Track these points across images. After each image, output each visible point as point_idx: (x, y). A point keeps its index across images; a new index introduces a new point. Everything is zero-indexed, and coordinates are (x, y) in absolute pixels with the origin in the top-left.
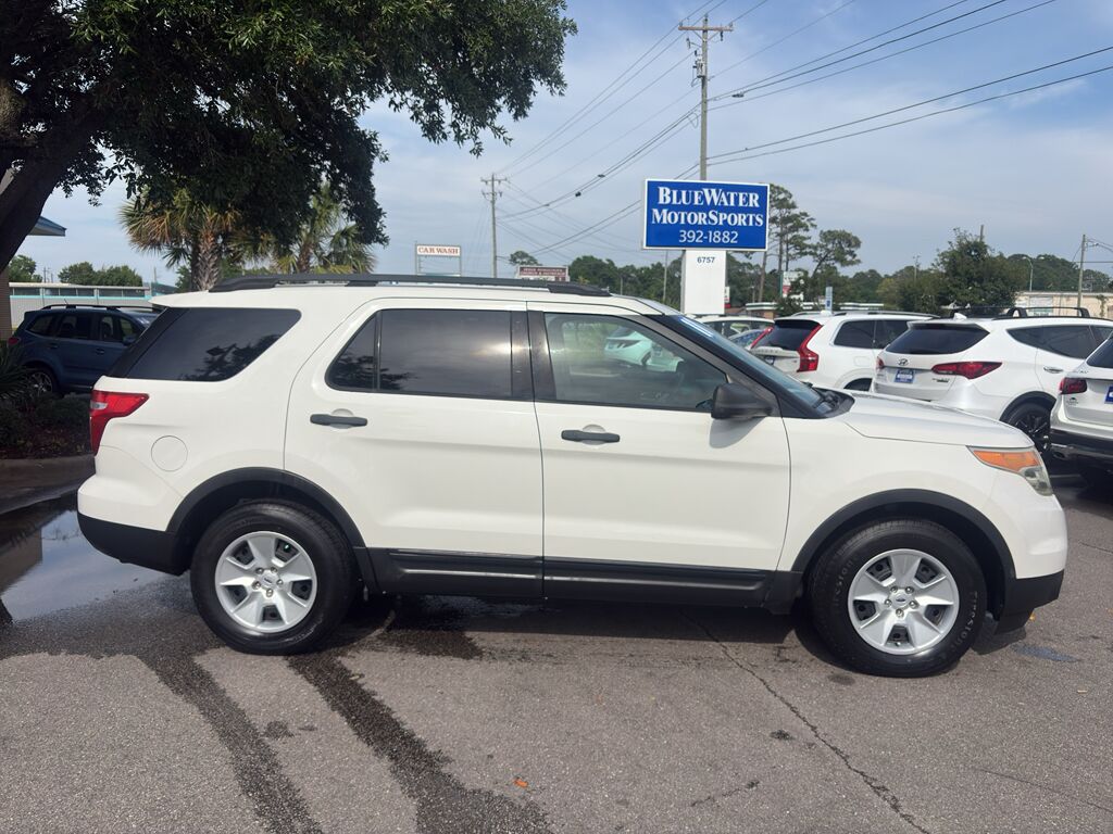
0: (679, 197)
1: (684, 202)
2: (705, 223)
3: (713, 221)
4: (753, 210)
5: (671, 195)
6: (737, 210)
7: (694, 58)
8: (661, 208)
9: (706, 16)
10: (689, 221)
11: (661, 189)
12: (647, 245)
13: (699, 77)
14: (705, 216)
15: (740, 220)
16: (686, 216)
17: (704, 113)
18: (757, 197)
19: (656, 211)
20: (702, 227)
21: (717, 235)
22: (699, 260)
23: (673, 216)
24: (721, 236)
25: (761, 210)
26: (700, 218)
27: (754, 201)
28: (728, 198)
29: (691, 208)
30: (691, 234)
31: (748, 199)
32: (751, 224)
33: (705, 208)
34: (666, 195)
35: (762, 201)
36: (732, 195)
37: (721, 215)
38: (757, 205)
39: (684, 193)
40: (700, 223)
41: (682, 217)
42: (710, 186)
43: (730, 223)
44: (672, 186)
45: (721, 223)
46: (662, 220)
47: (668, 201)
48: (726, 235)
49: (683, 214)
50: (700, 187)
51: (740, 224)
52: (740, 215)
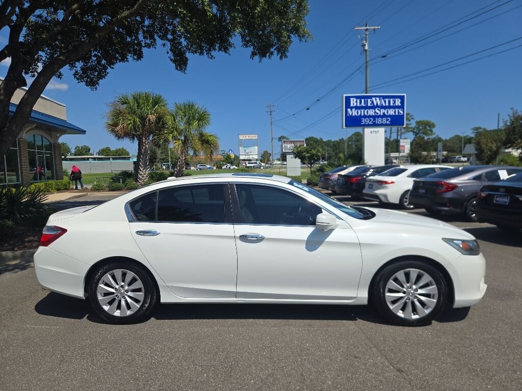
0: (361, 102)
1: (363, 105)
2: (374, 114)
3: (378, 113)
4: (398, 107)
5: (357, 102)
6: (389, 107)
8: (352, 108)
10: (366, 114)
11: (352, 99)
12: (346, 126)
13: (364, 50)
14: (374, 111)
16: (364, 112)
17: (366, 67)
18: (400, 100)
19: (349, 110)
20: (372, 116)
21: (380, 119)
22: (371, 132)
23: (358, 112)
24: (382, 120)
25: (402, 107)
26: (371, 112)
27: (398, 102)
28: (385, 102)
29: (366, 108)
30: (367, 120)
31: (395, 102)
32: (397, 114)
33: (374, 107)
34: (354, 102)
35: (402, 102)
36: (387, 100)
37: (382, 110)
38: (400, 105)
39: (363, 100)
40: (371, 115)
42: (376, 97)
43: (386, 113)
44: (357, 97)
45: (382, 114)
46: (352, 114)
47: (355, 105)
48: (384, 120)
49: (362, 111)
50: (370, 97)
51: (391, 114)
52: (391, 110)
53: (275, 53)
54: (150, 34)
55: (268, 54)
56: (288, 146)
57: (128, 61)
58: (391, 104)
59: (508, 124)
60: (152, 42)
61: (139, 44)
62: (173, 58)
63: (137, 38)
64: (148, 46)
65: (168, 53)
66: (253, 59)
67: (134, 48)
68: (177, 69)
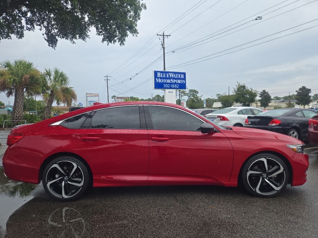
0: (163, 75)
1: (164, 77)
3: (172, 82)
5: (161, 75)
6: (178, 79)
7: (161, 43)
8: (158, 78)
9: (164, 32)
11: (158, 73)
12: (155, 88)
13: (163, 47)
15: (179, 81)
16: (165, 80)
17: (164, 57)
18: (183, 75)
19: (157, 79)
20: (169, 83)
21: (173, 85)
22: (169, 92)
23: (161, 80)
24: (174, 86)
25: (185, 79)
26: (169, 81)
29: (166, 78)
30: (167, 85)
31: (181, 76)
32: (182, 83)
33: (170, 78)
34: (159, 75)
35: (185, 76)
36: (177, 75)
37: (174, 80)
38: (183, 78)
39: (164, 74)
41: (164, 81)
42: (171, 72)
43: (176, 82)
44: (161, 72)
45: (174, 82)
46: (158, 81)
47: (160, 76)
48: (176, 85)
49: (164, 80)
50: (168, 72)
51: (179, 83)
52: (179, 80)
53: (117, 41)
54: (30, 22)
55: (113, 41)
56: (120, 100)
57: (11, 39)
58: (179, 77)
59: (236, 90)
60: (31, 27)
61: (22, 27)
62: (47, 38)
63: (21, 23)
64: (29, 29)
65: (43, 35)
66: (103, 42)
67: (17, 30)
68: (49, 45)
